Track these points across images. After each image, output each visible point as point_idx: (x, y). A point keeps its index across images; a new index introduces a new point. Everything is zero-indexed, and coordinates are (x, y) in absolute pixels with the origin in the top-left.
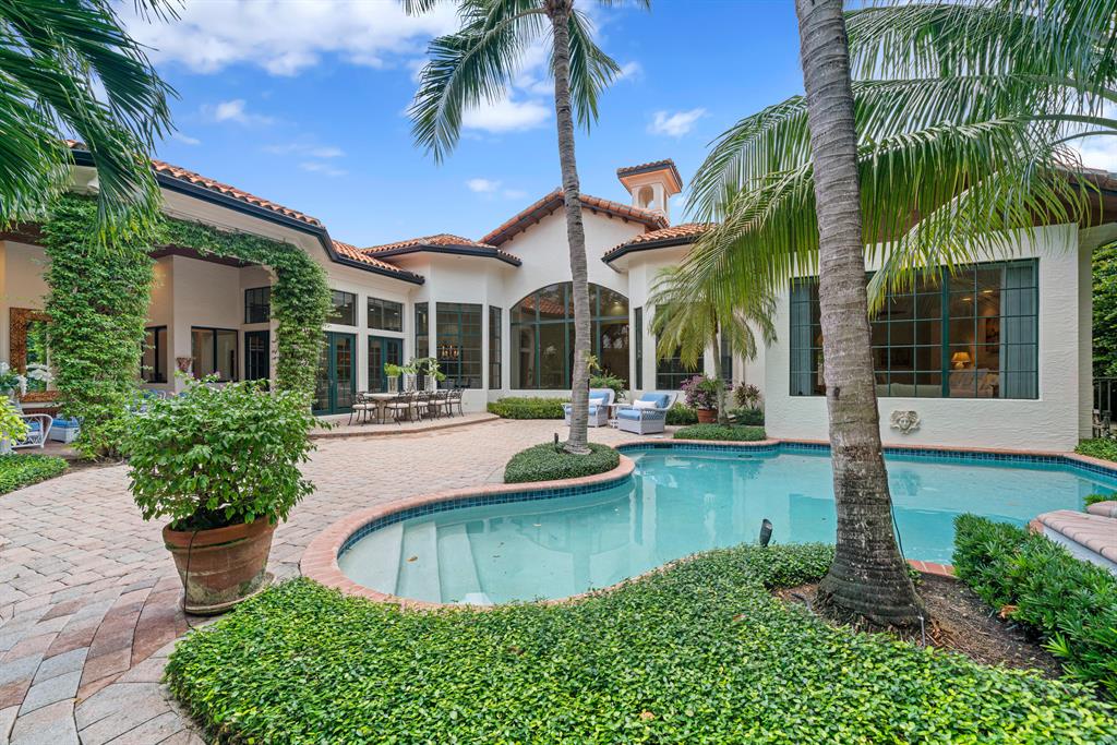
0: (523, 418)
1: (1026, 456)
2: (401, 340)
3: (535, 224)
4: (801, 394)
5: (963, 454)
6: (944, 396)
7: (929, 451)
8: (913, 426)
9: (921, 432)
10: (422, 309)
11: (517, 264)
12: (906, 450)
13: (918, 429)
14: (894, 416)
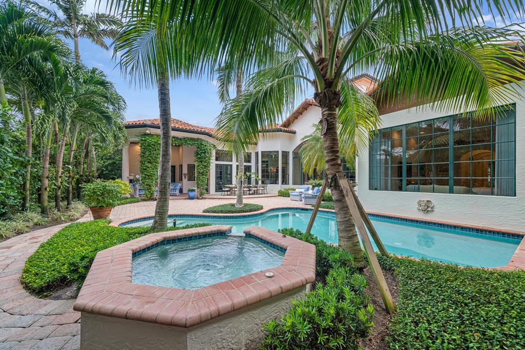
0: (285, 196)
1: (498, 233)
2: (251, 166)
3: (301, 116)
4: (376, 189)
5: (455, 227)
6: (450, 193)
7: (435, 224)
8: (429, 209)
9: (434, 213)
10: (257, 154)
11: (294, 133)
12: (422, 222)
13: (433, 211)
14: (419, 202)
